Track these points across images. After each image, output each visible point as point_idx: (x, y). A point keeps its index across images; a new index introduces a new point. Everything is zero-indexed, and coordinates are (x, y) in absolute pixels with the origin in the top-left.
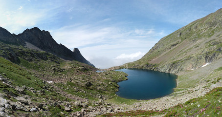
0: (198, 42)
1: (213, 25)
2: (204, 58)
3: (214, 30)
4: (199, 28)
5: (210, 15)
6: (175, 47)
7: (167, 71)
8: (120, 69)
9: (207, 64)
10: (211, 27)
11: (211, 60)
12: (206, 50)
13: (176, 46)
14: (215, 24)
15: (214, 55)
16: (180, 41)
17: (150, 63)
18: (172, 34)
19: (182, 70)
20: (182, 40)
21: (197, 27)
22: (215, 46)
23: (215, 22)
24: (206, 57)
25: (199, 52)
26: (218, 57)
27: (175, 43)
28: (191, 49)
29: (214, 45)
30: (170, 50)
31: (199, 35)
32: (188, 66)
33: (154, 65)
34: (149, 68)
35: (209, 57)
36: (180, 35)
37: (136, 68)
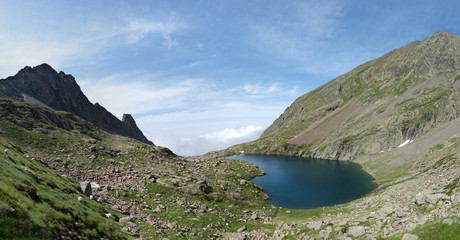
0: (379, 103)
1: (402, 73)
2: (400, 131)
3: (406, 81)
4: (375, 77)
5: (392, 52)
6: (332, 113)
7: (333, 156)
8: (228, 155)
9: (407, 142)
10: (398, 75)
11: (412, 135)
12: (402, 118)
13: (336, 111)
14: (405, 70)
15: (418, 126)
16: (342, 101)
17: (289, 142)
18: (320, 89)
19: (362, 153)
20: (346, 100)
21: (370, 76)
22: (417, 110)
23: (406, 67)
24: (404, 130)
25: (389, 120)
26: (425, 129)
27: (332, 105)
28: (369, 115)
29: (413, 108)
30: (324, 119)
31: (376, 90)
32: (373, 147)
33: (301, 147)
34: (290, 153)
35: (408, 130)
36: (340, 90)
37: (263, 152)
